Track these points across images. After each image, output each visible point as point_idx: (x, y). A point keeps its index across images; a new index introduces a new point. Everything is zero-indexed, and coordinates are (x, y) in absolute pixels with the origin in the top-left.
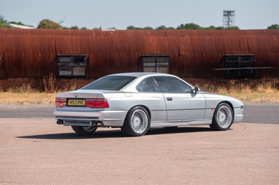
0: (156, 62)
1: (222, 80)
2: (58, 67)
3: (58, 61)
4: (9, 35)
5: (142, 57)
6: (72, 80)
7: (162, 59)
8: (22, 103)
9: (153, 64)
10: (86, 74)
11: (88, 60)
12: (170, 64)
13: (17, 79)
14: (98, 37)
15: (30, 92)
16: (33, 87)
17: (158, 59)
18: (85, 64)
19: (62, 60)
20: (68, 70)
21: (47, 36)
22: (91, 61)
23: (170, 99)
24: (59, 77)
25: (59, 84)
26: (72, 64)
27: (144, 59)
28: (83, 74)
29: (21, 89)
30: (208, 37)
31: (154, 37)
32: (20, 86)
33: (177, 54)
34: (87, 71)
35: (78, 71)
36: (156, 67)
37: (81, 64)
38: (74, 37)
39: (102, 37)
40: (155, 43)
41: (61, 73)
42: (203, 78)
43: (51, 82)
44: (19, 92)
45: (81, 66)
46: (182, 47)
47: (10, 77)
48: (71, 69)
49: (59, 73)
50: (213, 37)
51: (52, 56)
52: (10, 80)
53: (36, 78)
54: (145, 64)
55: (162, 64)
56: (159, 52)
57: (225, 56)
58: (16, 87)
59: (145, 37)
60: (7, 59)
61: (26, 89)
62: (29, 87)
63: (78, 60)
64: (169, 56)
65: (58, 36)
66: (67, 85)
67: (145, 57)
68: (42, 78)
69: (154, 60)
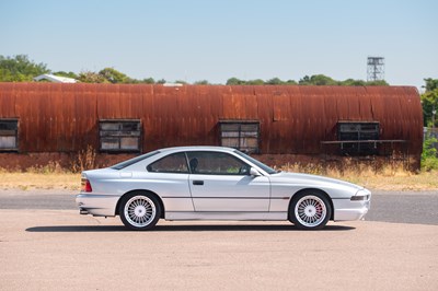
0: (239, 131)
2: (99, 137)
3: (100, 129)
4: (32, 92)
5: (220, 124)
6: (119, 157)
7: (248, 127)
8: (25, 188)
9: (236, 134)
10: (139, 147)
11: (142, 127)
12: (260, 135)
13: (42, 154)
14: (158, 95)
15: (59, 172)
16: (63, 166)
17: (243, 127)
18: (138, 134)
19: (105, 127)
20: (114, 141)
21: (85, 93)
22: (147, 133)
23: (199, 183)
24: (101, 152)
25: (101, 162)
26: (119, 134)
27: (222, 126)
28: (135, 147)
29: (47, 168)
30: (315, 96)
31: (237, 95)
32: (45, 164)
33: (269, 120)
34: (141, 144)
35: (128, 144)
36: (239, 138)
37: (133, 134)
38: (123, 94)
39: (164, 94)
40: (238, 104)
41: (105, 146)
42: (307, 154)
43: (89, 159)
44: (43, 172)
45: (133, 137)
46: (278, 110)
47: (32, 152)
48: (118, 140)
49: (100, 146)
50: (322, 96)
51: (92, 122)
52: (31, 155)
53: (68, 153)
54: (223, 134)
55: (248, 134)
56: (244, 117)
57: (338, 124)
58: (39, 165)
59: (225, 95)
60: (27, 126)
61: (54, 169)
62: (58, 165)
63: (130, 126)
64: (258, 123)
65: (101, 93)
67: (224, 123)
68: (76, 152)
69: (236, 127)
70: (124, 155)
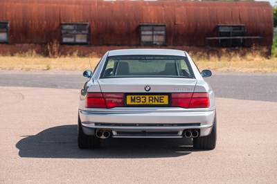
0: (153, 30)
1: (215, 48)
2: (61, 34)
3: (62, 29)
4: (17, 4)
5: (140, 26)
6: (74, 47)
7: (159, 28)
9: (151, 33)
10: (88, 40)
11: (89, 28)
12: (166, 33)
13: (24, 45)
14: (100, 7)
15: (35, 57)
16: (37, 52)
17: (155, 28)
18: (87, 32)
19: (66, 27)
20: (71, 37)
21: (52, 5)
22: (92, 29)
24: (62, 44)
25: (63, 50)
26: (74, 32)
27: (142, 28)
28: (84, 41)
29: (27, 53)
30: (202, 8)
31: (152, 7)
32: (26, 51)
33: (173, 23)
34: (89, 39)
35: (80, 38)
36: (153, 35)
37: (83, 32)
38: (77, 6)
39: (104, 6)
40: (152, 13)
41: (65, 40)
42: (197, 46)
43: (55, 48)
44: (25, 56)
45: (83, 34)
46: (178, 16)
47: (17, 43)
48: (73, 36)
49: (62, 39)
50: (207, 8)
51: (57, 24)
52: (17, 45)
53: (41, 44)
54: (143, 33)
55: (159, 32)
56: (156, 22)
57: (218, 27)
58: (22, 52)
59: (144, 7)
60: (14, 26)
61: (32, 54)
62: (34, 52)
63: (80, 27)
64: (165, 26)
65: (63, 5)
66: (70, 51)
67: (143, 25)
68: (46, 44)
69: (150, 28)
70: (78, 46)
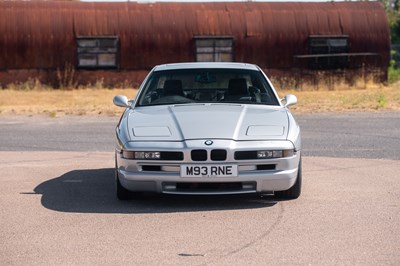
0: (214, 46)
1: (305, 71)
2: (77, 54)
3: (78, 46)
4: (8, 10)
5: (195, 40)
6: (98, 72)
7: (222, 42)
9: (211, 50)
10: (116, 63)
12: (234, 50)
13: (21, 71)
14: (132, 12)
15: (40, 89)
16: (42, 82)
17: (217, 43)
18: (115, 50)
19: (83, 44)
20: (91, 58)
21: (61, 10)
22: (123, 46)
24: (79, 68)
25: (80, 78)
26: (96, 50)
27: (198, 42)
28: (112, 63)
29: (27, 84)
30: (285, 11)
31: (210, 11)
32: (24, 80)
33: (243, 35)
34: (118, 60)
35: (106, 60)
36: (214, 53)
37: (110, 50)
38: (99, 11)
39: (139, 11)
40: (212, 20)
41: (83, 62)
42: (279, 68)
44: (24, 88)
45: (110, 53)
46: (249, 24)
47: (11, 69)
48: (95, 56)
49: (78, 62)
50: (292, 12)
51: (69, 38)
52: (11, 71)
53: (46, 70)
54: (199, 50)
55: (223, 49)
56: (218, 33)
57: (309, 38)
58: (19, 82)
59: (198, 11)
61: (34, 85)
62: (37, 82)
63: (104, 43)
64: (231, 38)
66: (93, 77)
67: (199, 39)
68: (56, 69)
69: (211, 43)
70: (102, 71)
